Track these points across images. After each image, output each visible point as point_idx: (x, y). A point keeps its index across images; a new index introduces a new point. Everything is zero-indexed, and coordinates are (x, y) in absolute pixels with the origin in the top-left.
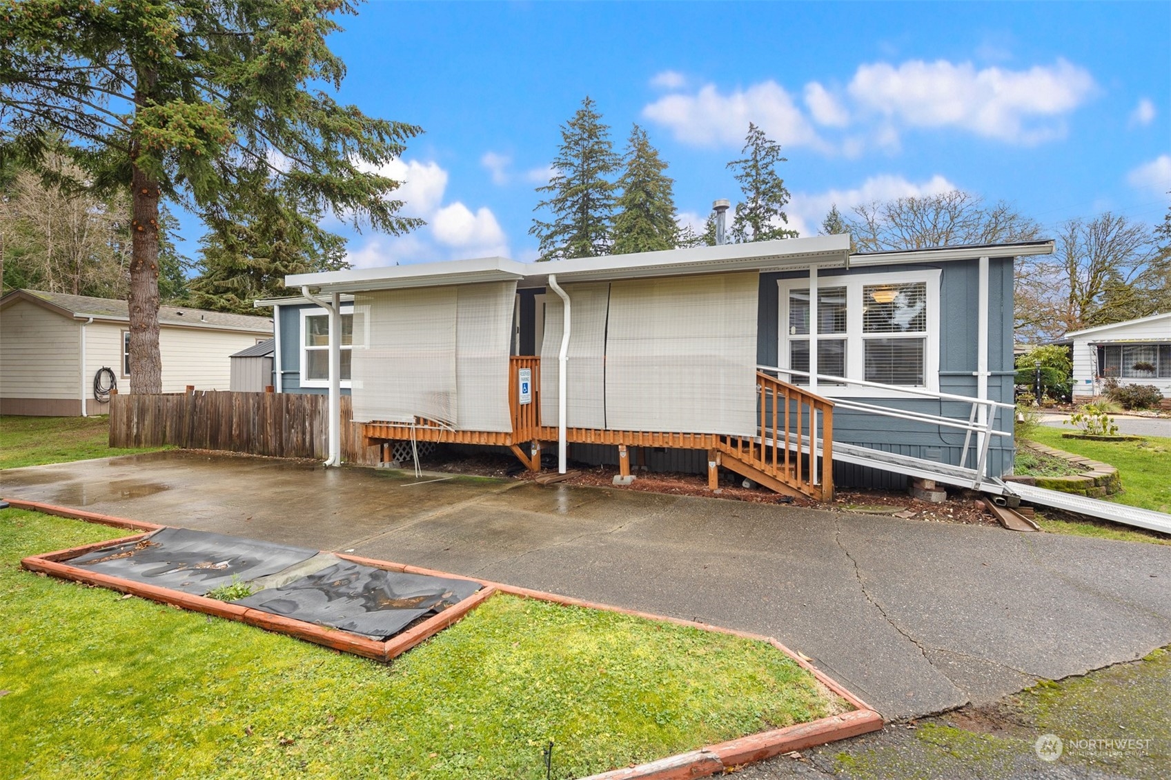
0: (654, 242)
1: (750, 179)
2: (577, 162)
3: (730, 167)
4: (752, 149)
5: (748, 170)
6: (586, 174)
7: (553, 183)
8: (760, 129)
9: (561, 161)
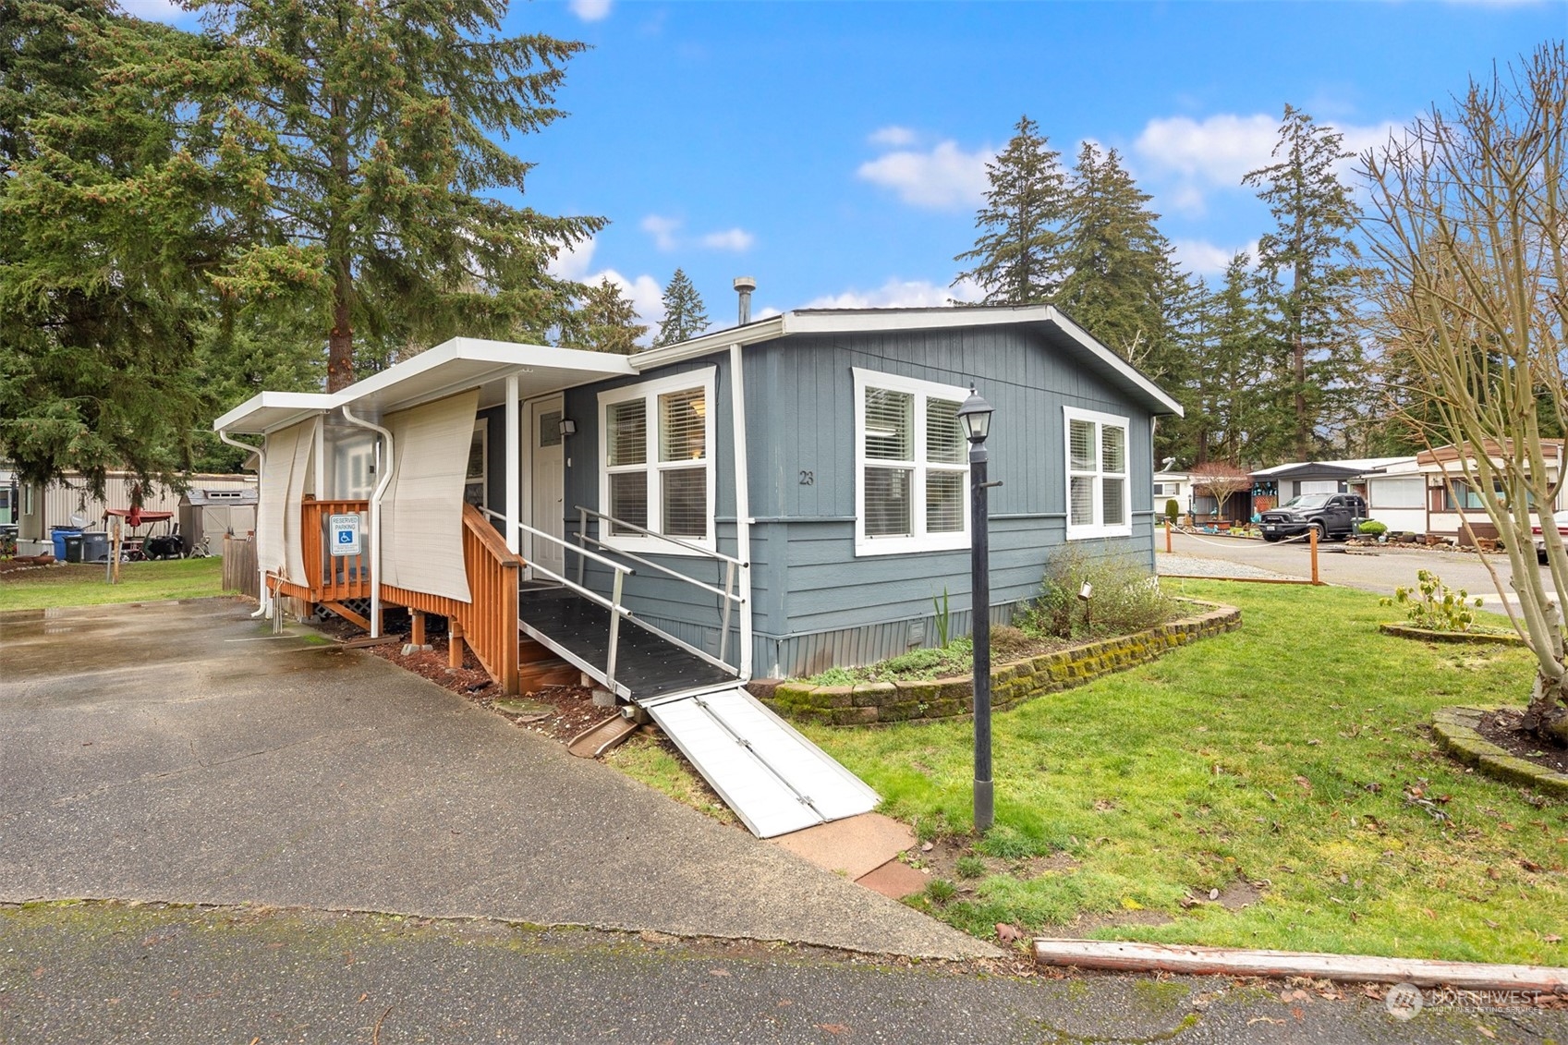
0: (1114, 313)
1: (1286, 196)
2: (1011, 211)
3: (1248, 182)
4: (1290, 146)
5: (1283, 182)
6: (1024, 227)
7: (981, 245)
8: (1303, 113)
9: (989, 214)
